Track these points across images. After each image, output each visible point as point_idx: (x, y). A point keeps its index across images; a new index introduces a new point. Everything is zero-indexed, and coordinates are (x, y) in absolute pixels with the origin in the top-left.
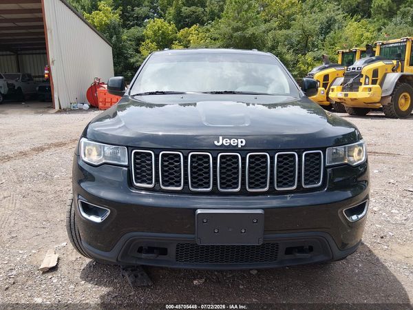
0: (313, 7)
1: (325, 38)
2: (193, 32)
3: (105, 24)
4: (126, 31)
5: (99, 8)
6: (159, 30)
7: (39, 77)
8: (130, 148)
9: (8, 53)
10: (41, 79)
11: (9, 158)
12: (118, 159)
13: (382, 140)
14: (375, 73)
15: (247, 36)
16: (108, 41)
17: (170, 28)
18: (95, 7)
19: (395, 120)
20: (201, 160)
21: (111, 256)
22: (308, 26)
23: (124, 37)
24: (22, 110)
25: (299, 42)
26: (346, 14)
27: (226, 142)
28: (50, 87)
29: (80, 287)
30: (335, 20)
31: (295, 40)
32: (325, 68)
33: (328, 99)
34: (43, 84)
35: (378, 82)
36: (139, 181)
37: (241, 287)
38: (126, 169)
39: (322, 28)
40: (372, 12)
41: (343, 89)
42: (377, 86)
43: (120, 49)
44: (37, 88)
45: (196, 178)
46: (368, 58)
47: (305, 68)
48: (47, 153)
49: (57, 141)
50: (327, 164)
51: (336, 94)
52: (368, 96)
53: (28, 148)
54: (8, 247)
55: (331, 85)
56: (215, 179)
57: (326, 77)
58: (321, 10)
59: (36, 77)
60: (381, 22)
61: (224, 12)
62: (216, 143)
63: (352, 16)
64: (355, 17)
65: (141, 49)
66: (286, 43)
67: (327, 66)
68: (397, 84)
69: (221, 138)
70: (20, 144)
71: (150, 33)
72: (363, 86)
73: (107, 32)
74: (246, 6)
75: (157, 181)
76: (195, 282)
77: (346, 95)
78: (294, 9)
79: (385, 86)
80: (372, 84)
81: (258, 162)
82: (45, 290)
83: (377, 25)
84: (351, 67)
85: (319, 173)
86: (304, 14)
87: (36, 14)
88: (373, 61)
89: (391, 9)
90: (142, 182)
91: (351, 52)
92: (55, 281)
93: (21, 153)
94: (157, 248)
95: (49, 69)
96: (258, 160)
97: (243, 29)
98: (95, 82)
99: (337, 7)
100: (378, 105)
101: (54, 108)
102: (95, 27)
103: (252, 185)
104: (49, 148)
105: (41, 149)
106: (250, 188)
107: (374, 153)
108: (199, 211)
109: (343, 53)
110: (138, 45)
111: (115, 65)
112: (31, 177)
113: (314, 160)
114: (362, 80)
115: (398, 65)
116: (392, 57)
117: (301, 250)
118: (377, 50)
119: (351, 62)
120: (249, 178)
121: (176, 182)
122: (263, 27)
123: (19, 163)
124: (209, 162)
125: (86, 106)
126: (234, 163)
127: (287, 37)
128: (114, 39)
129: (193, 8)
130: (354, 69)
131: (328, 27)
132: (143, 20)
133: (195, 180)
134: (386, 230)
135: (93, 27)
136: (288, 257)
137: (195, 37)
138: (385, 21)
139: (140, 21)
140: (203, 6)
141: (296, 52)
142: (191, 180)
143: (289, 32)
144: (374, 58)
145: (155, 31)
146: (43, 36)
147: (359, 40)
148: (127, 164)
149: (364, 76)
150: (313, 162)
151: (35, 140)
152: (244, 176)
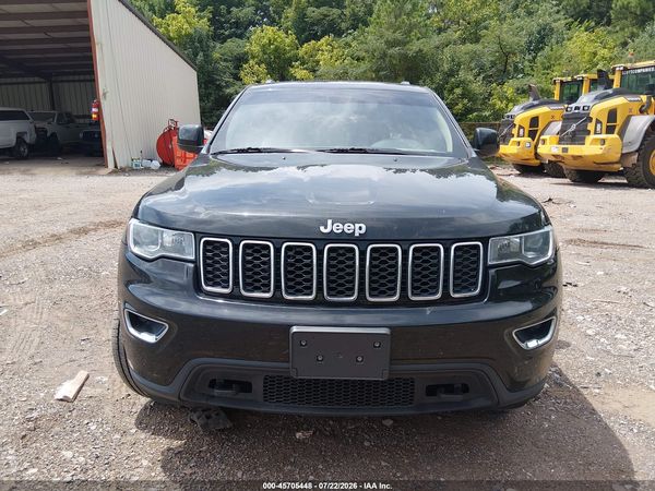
0: (516, 7)
1: (534, 58)
2: (324, 48)
3: (186, 35)
4: (218, 45)
5: (177, 8)
6: (270, 44)
7: (84, 117)
8: (198, 235)
9: (37, 79)
10: (87, 121)
11: (35, 244)
12: (182, 251)
13: (617, 223)
14: (612, 114)
15: (410, 54)
16: (191, 61)
17: (287, 41)
18: (170, 8)
19: (643, 191)
20: (301, 253)
21: (169, 391)
22: (510, 39)
23: (216, 55)
24: (58, 169)
25: (493, 64)
26: (570, 20)
27: (337, 228)
28: (100, 133)
29: (129, 438)
30: (552, 30)
31: (487, 60)
32: (532, 106)
33: (537, 156)
34: (90, 129)
35: (617, 130)
36: (211, 283)
37: (366, 444)
38: (192, 265)
39: (531, 42)
40: (613, 17)
41: (561, 141)
42: (615, 136)
43: (210, 74)
44: (81, 135)
45: (292, 280)
46: (600, 91)
47: (503, 106)
48: (93, 236)
49: (107, 218)
50: (490, 263)
51: (550, 148)
52: (600, 152)
53: (64, 230)
54: (28, 378)
55: (542, 134)
56: (320, 283)
57: (534, 121)
58: (530, 14)
59: (79, 117)
60: (627, 32)
61: (374, 16)
62: (322, 229)
63: (581, 22)
64: (586, 23)
65: (242, 74)
66: (473, 65)
67: (536, 102)
68: (647, 134)
69: (330, 222)
70: (52, 222)
71: (256, 49)
72: (592, 136)
73: (189, 47)
74: (409, 6)
75: (236, 283)
76: (298, 435)
77: (565, 150)
78: (486, 11)
79: (629, 136)
80: (607, 133)
81: (384, 259)
82: (78, 441)
83: (620, 37)
84: (573, 105)
85: (477, 276)
86: (502, 20)
87: (79, 20)
88: (608, 96)
89: (643, 11)
90: (215, 284)
91: (574, 81)
92: (93, 428)
93: (53, 236)
94: (235, 382)
95: (99, 106)
96: (385, 255)
97: (402, 43)
98: (170, 127)
99: (556, 9)
100: (616, 166)
101: (105, 165)
102: (170, 39)
103: (374, 291)
104: (95, 230)
105: (84, 231)
106: (371, 296)
107: (603, 243)
108: (295, 329)
109: (562, 82)
110: (238, 67)
111: (201, 99)
112: (67, 274)
113: (468, 257)
114: (591, 127)
115: (649, 103)
116: (640, 90)
117: (449, 389)
118: (617, 78)
119: (574, 98)
120: (371, 281)
121: (264, 285)
122: (436, 40)
123: (48, 251)
124: (311, 257)
125: (156, 164)
126: (348, 259)
127: (474, 56)
128: (200, 57)
129: (324, 10)
130: (577, 108)
131: (540, 40)
132: (246, 29)
133: (291, 284)
134: (601, 365)
135: (167, 40)
136: (432, 399)
137: (327, 55)
138: (635, 30)
139: (241, 29)
140: (340, 6)
141: (488, 80)
142: (286, 284)
143: (478, 47)
144: (610, 91)
145: (264, 46)
146: (89, 54)
147: (590, 61)
148: (193, 258)
149: (594, 120)
150: (468, 259)
151: (75, 217)
152: (362, 278)
